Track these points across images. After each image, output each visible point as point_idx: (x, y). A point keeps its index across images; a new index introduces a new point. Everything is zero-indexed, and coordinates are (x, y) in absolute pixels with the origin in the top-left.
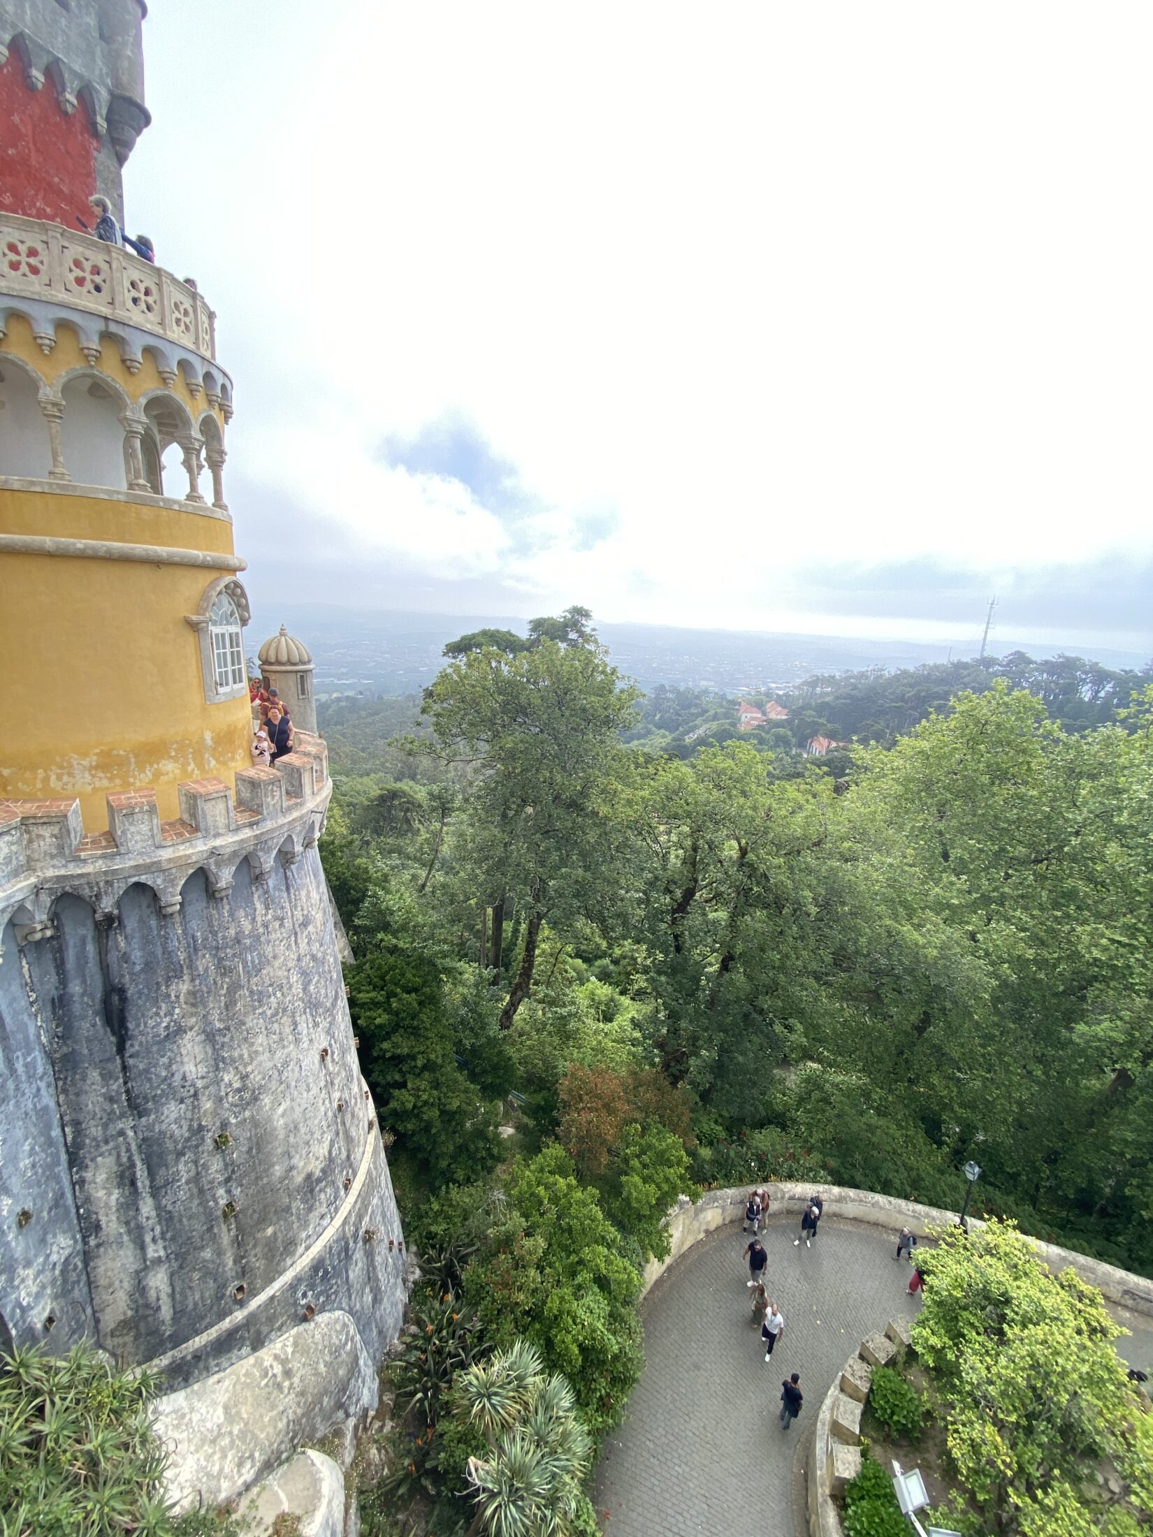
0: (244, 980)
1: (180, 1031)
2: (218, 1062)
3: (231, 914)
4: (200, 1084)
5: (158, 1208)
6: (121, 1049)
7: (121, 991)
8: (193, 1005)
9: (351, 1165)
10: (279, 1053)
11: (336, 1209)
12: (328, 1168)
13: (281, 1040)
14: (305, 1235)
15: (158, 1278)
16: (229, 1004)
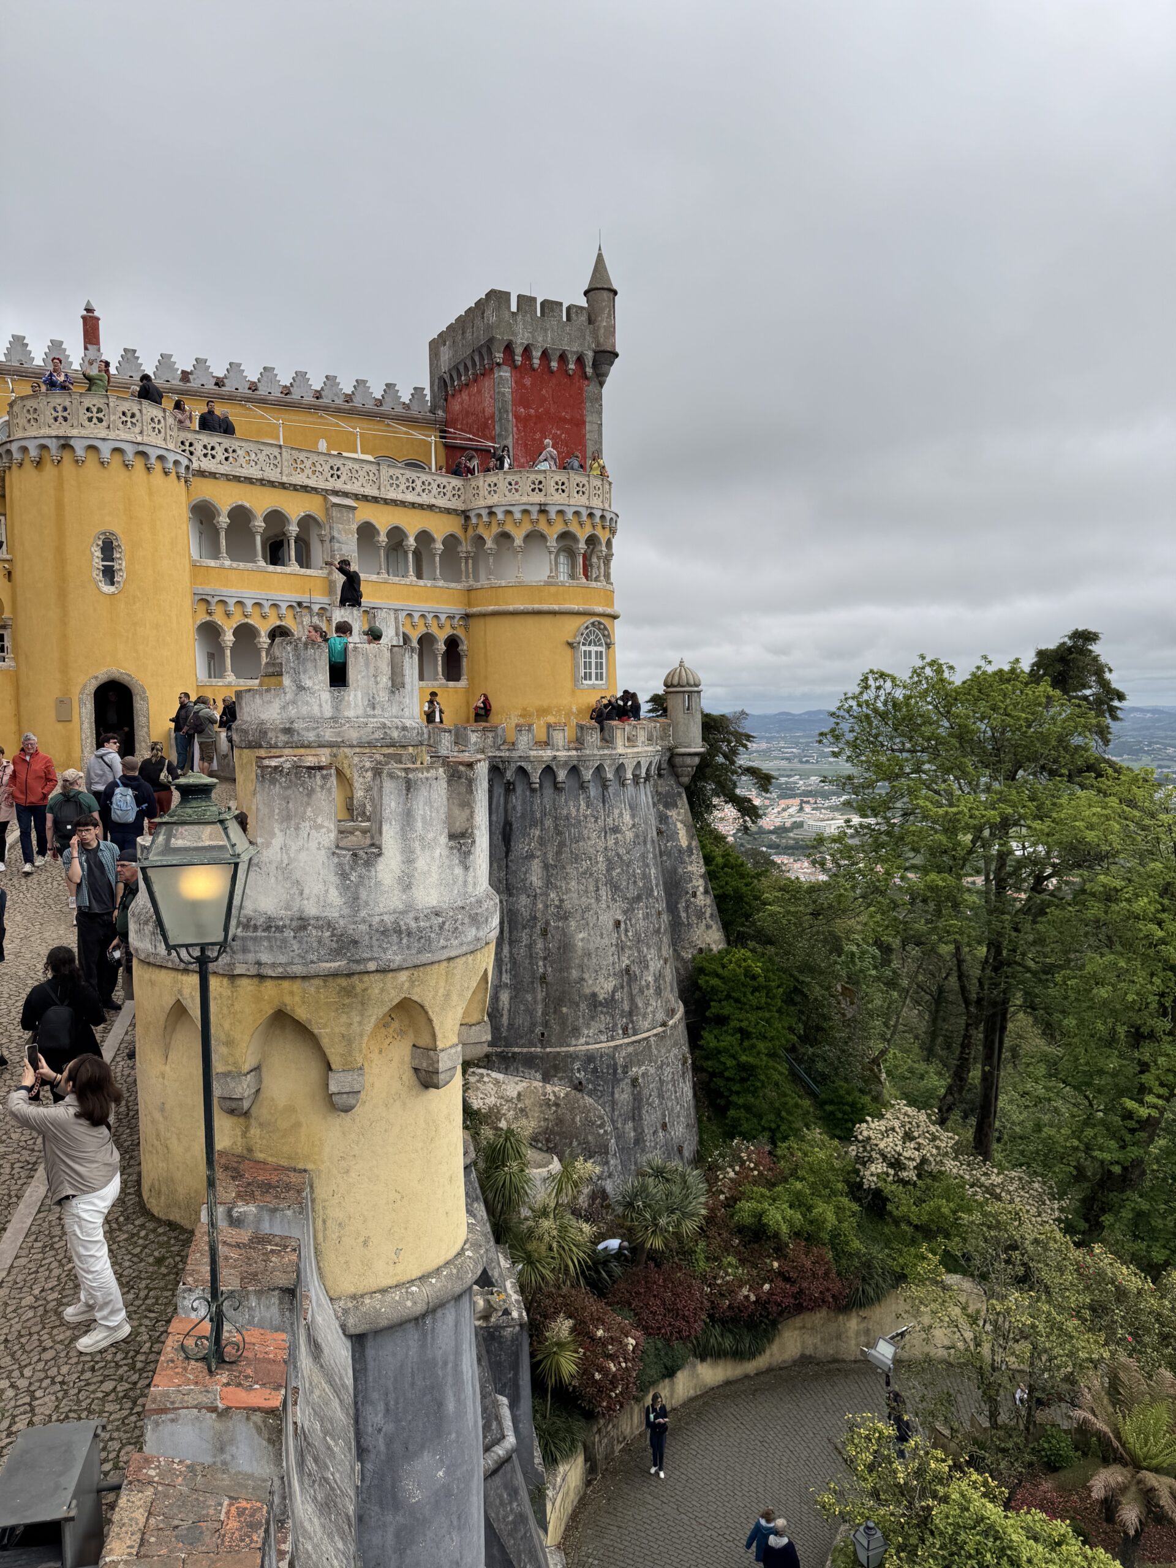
0: (568, 843)
1: (533, 856)
2: (548, 884)
3: (566, 802)
4: (538, 891)
5: (510, 953)
6: (507, 856)
7: (511, 825)
8: (541, 845)
9: (632, 1022)
10: (584, 899)
11: (612, 1036)
12: (611, 1002)
13: (586, 891)
14: (586, 1032)
15: (505, 997)
16: (559, 853)
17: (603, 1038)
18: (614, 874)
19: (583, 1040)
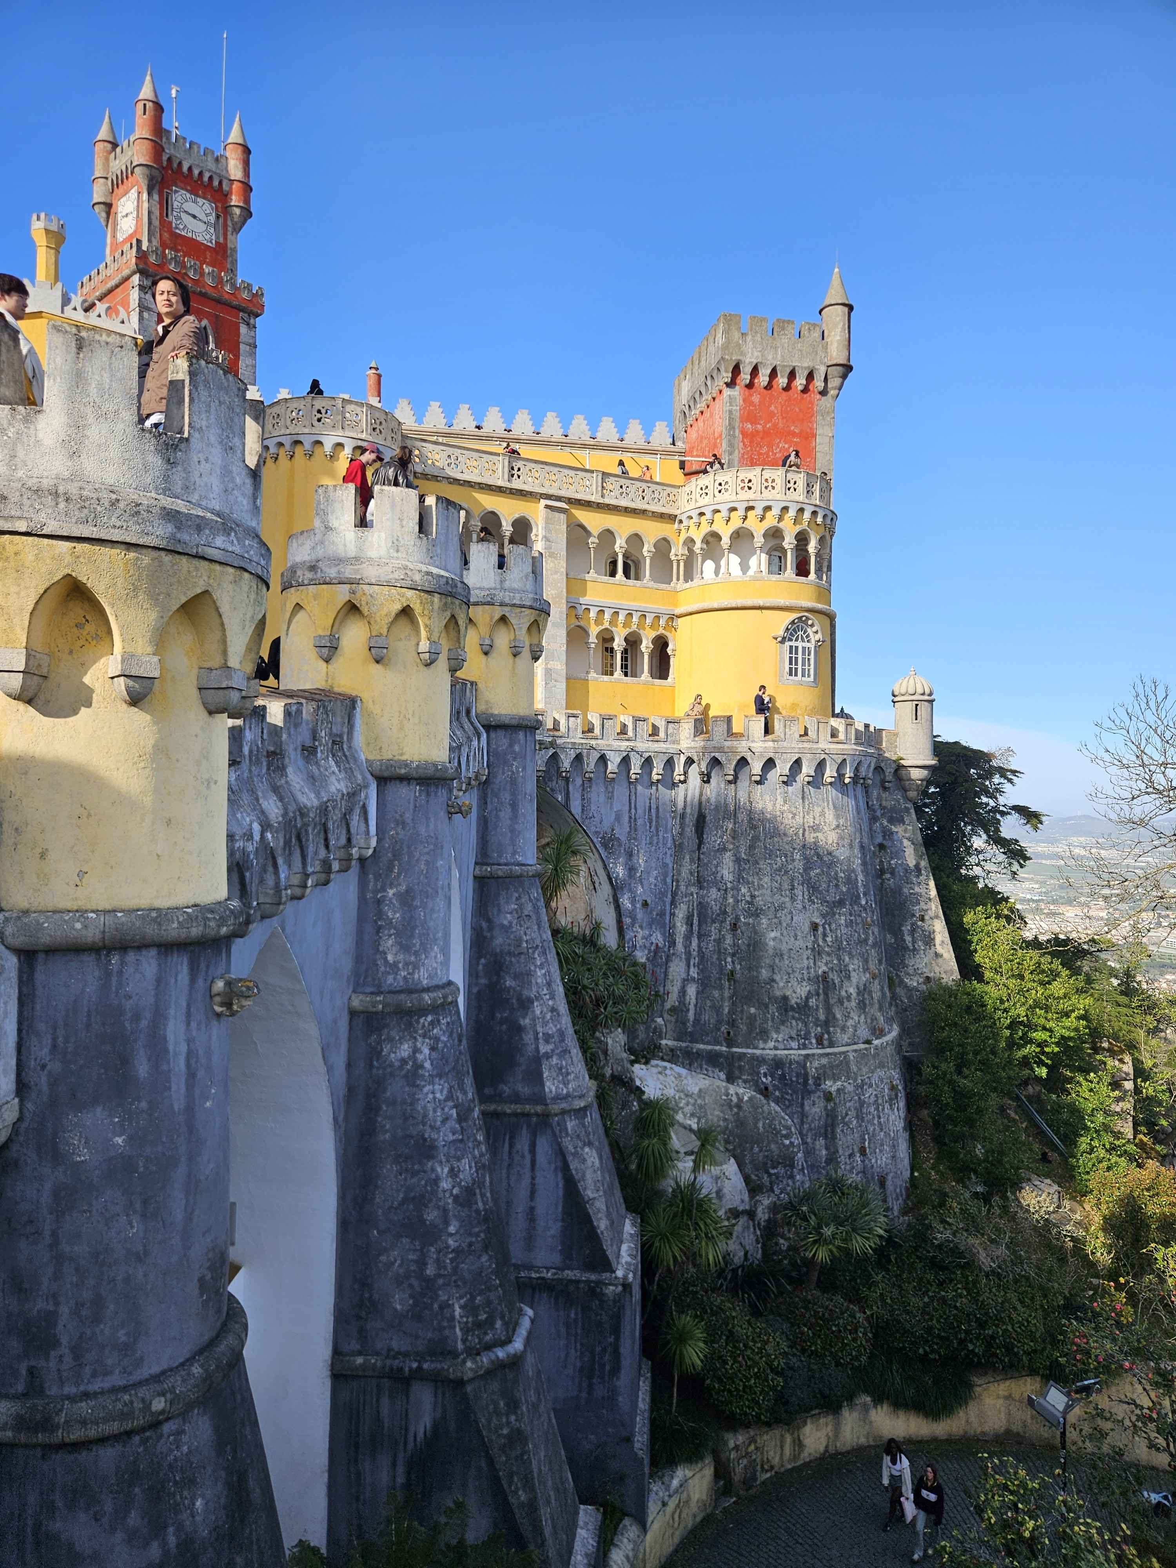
0: (762, 838)
1: (725, 849)
2: (740, 878)
4: (729, 885)
5: (699, 946)
6: (699, 848)
7: (705, 817)
8: (733, 838)
9: (829, 1033)
10: (777, 897)
11: (804, 1044)
12: (803, 1008)
13: (780, 889)
14: (775, 1036)
15: (692, 991)
16: (752, 847)
17: (794, 1044)
18: (812, 874)
19: (771, 1044)
